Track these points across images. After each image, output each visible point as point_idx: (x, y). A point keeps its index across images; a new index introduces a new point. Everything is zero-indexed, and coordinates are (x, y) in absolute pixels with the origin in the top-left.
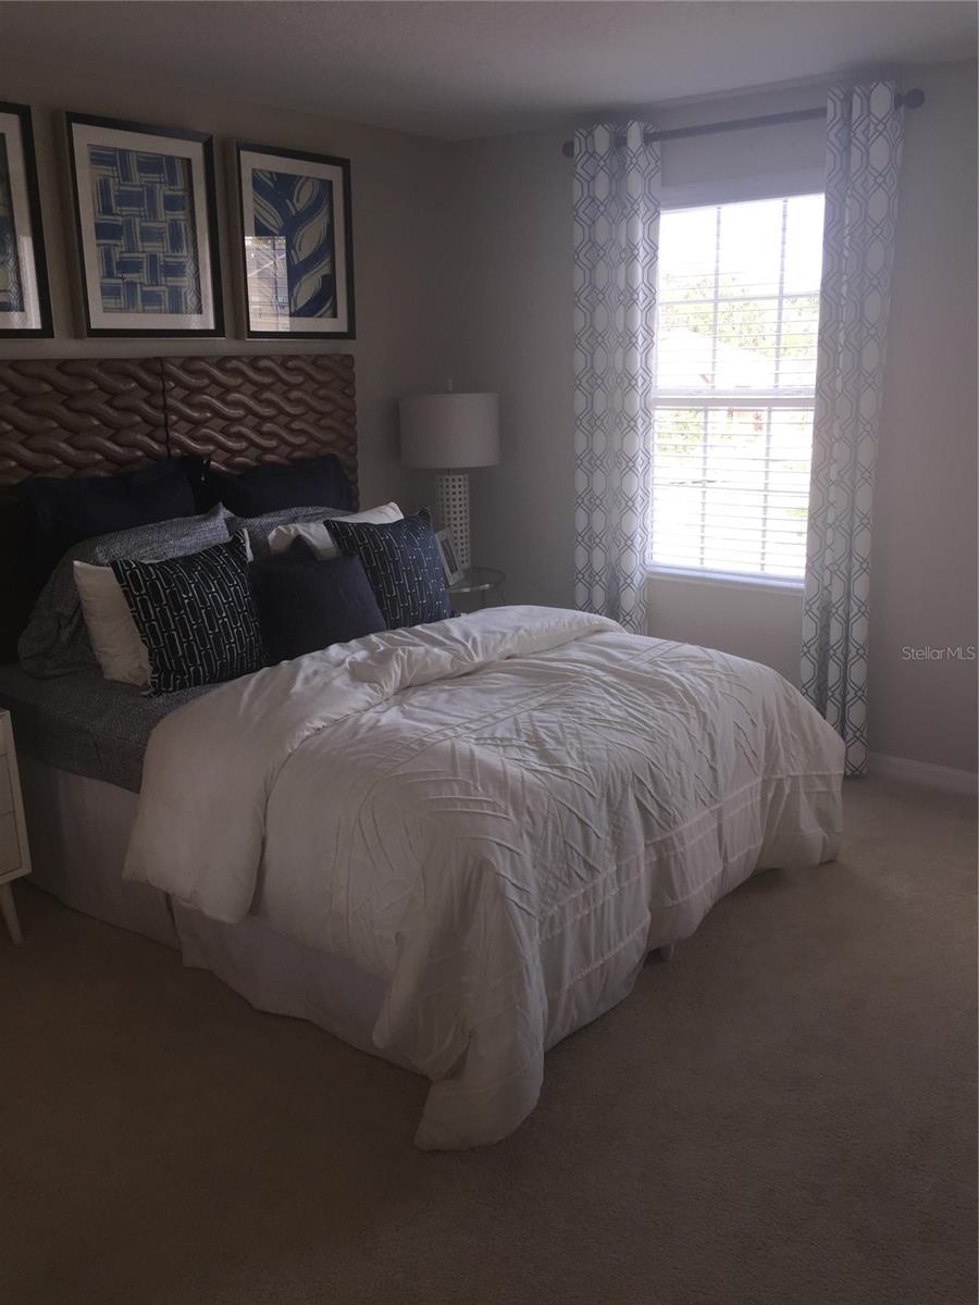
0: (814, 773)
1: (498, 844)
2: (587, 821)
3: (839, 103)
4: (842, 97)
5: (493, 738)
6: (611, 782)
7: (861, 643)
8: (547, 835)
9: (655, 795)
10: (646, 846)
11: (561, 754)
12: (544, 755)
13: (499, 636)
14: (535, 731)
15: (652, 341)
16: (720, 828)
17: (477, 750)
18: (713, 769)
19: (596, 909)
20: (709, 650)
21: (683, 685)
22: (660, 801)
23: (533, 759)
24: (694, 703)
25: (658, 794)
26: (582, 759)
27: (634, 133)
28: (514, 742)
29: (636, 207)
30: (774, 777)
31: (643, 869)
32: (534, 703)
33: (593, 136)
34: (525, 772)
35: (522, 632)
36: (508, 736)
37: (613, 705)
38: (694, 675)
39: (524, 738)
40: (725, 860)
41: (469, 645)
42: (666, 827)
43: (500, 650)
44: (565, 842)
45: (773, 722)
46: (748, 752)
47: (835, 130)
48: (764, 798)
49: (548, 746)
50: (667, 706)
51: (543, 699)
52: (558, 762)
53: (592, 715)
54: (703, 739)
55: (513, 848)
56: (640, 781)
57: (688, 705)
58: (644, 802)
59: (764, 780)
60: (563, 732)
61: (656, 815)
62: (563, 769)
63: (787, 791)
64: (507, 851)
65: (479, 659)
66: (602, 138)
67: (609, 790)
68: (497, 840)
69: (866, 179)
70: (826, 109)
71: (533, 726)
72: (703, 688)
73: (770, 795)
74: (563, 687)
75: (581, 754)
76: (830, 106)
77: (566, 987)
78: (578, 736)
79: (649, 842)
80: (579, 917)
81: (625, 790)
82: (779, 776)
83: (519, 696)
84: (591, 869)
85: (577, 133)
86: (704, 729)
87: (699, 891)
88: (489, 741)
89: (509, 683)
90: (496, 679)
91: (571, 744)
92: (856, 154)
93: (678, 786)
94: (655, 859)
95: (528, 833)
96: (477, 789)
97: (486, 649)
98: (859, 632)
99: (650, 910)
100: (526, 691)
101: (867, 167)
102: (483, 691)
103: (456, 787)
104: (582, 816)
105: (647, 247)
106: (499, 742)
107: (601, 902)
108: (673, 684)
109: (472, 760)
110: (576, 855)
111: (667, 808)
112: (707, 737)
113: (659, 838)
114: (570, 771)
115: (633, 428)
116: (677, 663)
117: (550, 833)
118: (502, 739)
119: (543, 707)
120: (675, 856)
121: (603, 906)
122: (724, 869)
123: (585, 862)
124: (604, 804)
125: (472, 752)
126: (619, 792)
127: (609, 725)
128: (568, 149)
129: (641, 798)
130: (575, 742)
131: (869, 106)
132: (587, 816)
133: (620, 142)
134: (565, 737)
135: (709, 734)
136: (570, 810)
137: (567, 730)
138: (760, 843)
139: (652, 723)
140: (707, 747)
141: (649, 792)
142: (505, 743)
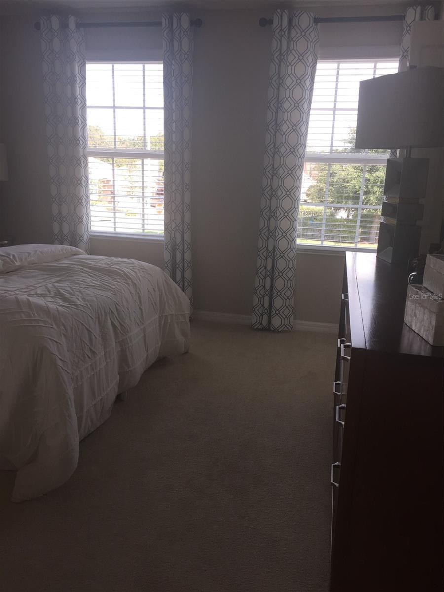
0: (179, 313)
1: (50, 339)
2: (91, 330)
3: (167, 20)
4: (168, 17)
5: (37, 294)
6: (99, 311)
7: (189, 261)
8: (72, 336)
9: (118, 318)
10: (116, 343)
11: (74, 299)
12: (65, 300)
13: (27, 254)
14: (58, 291)
15: (86, 124)
16: (144, 335)
17: (31, 299)
18: (141, 309)
19: (96, 373)
20: (132, 260)
21: (124, 272)
22: (121, 322)
23: (60, 302)
24: (130, 278)
25: (120, 318)
26: (85, 301)
27: (72, 22)
28: (48, 295)
29: (74, 57)
30: (164, 314)
31: (115, 353)
32: (53, 280)
33: (51, 21)
34: (58, 307)
35: (38, 252)
36: (44, 292)
37: (94, 280)
38: (127, 268)
39: (53, 294)
40: (147, 351)
41: (11, 257)
42: (124, 334)
43: (29, 260)
44: (81, 339)
45: (162, 290)
46: (153, 302)
47: (166, 32)
48: (160, 324)
49: (67, 296)
50: (118, 280)
51: (58, 279)
52: (73, 302)
53: (85, 284)
54: (136, 294)
55: (57, 341)
56: (112, 311)
57: (128, 280)
58: (114, 321)
59: (159, 317)
60: (72, 291)
61: (119, 328)
62: (77, 305)
63: (169, 321)
64: (55, 343)
65: (18, 264)
66: (55, 22)
67: (99, 315)
68: (50, 337)
69: (181, 55)
70: (162, 22)
71: (57, 288)
72: (133, 273)
73: (163, 322)
74: (67, 273)
75: (84, 299)
76: (163, 21)
77: (85, 410)
78: (80, 291)
79: (117, 341)
80: (89, 376)
81: (106, 315)
82: (166, 314)
83: (43, 279)
84: (93, 353)
85: (42, 17)
86: (136, 291)
87: (139, 365)
88: (35, 295)
89: (36, 274)
90: (29, 272)
91: (78, 295)
92: (176, 44)
93: (128, 315)
94: (120, 349)
95: (64, 335)
96: (34, 315)
97: (21, 260)
98: (188, 256)
99: (119, 374)
100: (47, 276)
101: (180, 51)
102: (23, 277)
103: (23, 315)
104: (88, 327)
105: (80, 78)
106: (40, 295)
107: (99, 369)
108: (120, 271)
109: (29, 303)
110: (86, 346)
111: (124, 325)
112: (137, 294)
113: (121, 339)
114: (80, 306)
115: (80, 164)
116: (118, 263)
117: (74, 334)
118: (42, 294)
119: (58, 282)
120: (128, 348)
121: (100, 370)
122: (147, 355)
123: (91, 350)
124: (97, 322)
125: (28, 300)
126: (103, 316)
127: (94, 287)
128: (38, 26)
129: (112, 319)
130: (80, 294)
131: (180, 23)
132: (90, 327)
133: (64, 26)
134: (74, 292)
135: (138, 293)
136: (82, 324)
137: (74, 290)
138: (160, 344)
139: (114, 287)
140: (137, 298)
141: (116, 317)
142: (44, 296)
